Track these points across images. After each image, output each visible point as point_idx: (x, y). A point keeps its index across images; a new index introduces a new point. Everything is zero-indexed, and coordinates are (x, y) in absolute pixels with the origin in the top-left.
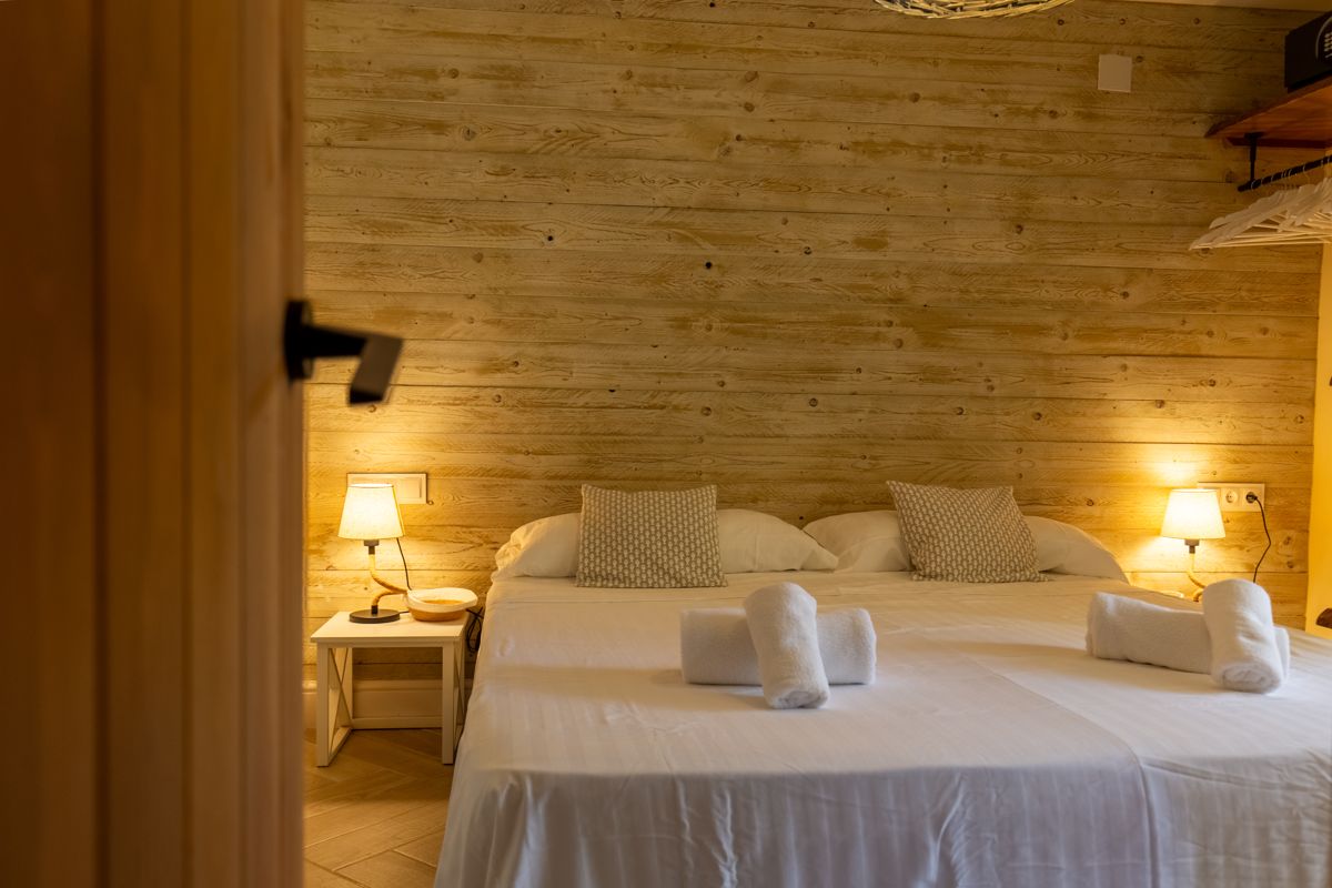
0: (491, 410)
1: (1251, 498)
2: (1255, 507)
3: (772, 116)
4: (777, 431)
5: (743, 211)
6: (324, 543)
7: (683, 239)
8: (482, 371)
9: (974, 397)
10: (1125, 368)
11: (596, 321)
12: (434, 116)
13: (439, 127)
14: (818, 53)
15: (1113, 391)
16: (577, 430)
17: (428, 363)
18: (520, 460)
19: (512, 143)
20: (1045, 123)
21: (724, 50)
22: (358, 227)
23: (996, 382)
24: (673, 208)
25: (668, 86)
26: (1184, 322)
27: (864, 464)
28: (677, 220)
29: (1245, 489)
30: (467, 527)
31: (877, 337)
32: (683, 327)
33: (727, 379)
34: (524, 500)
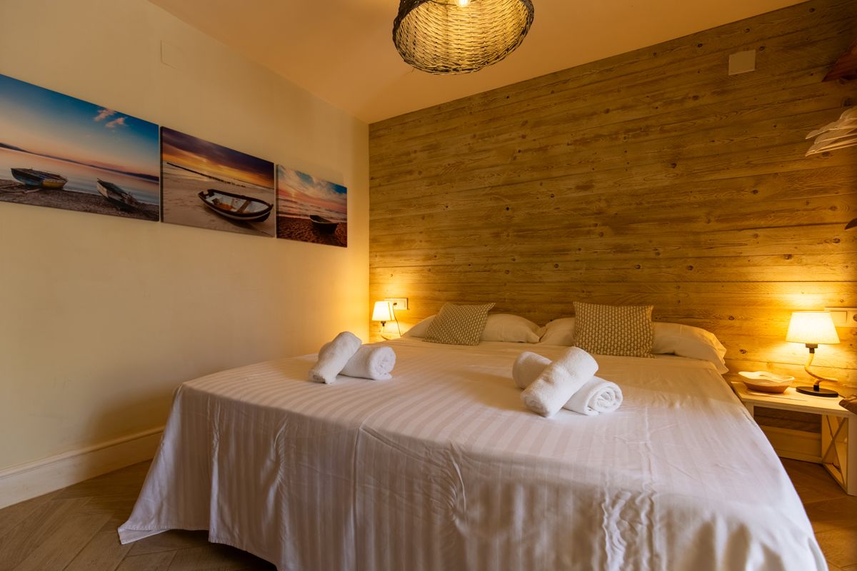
0: (428, 274)
3: (535, 138)
4: (539, 280)
7: (497, 199)
8: (425, 260)
9: (647, 259)
10: (756, 236)
11: (463, 237)
12: (409, 168)
14: (555, 104)
15: (749, 250)
16: (457, 281)
18: (437, 294)
19: (434, 173)
20: (690, 104)
22: (388, 212)
23: (661, 250)
24: (493, 187)
25: (490, 137)
28: (494, 192)
31: (589, 233)
32: (497, 236)
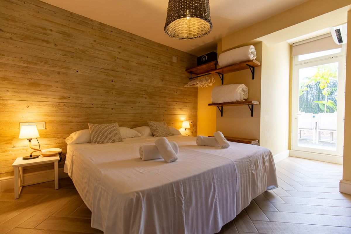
0: (63, 108)
1: (191, 122)
2: (192, 123)
3: (124, 55)
4: (126, 113)
5: (119, 72)
6: (12, 141)
7: (107, 75)
8: (60, 99)
9: (157, 107)
10: (177, 103)
11: (88, 90)
12: (46, 39)
13: (47, 42)
14: (132, 46)
15: (175, 107)
16: (85, 112)
17: (45, 96)
18: (70, 119)
19: (67, 49)
20: (166, 65)
21: (115, 41)
22: (22, 62)
23: (160, 105)
24: (105, 69)
25: (103, 45)
26: (183, 97)
27: (141, 118)
28: (106, 72)
29: (191, 121)
30: (57, 134)
31: (142, 97)
32: (107, 92)
33: (116, 103)
34: (72, 127)
